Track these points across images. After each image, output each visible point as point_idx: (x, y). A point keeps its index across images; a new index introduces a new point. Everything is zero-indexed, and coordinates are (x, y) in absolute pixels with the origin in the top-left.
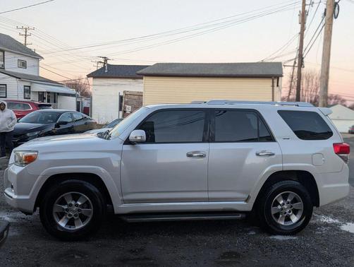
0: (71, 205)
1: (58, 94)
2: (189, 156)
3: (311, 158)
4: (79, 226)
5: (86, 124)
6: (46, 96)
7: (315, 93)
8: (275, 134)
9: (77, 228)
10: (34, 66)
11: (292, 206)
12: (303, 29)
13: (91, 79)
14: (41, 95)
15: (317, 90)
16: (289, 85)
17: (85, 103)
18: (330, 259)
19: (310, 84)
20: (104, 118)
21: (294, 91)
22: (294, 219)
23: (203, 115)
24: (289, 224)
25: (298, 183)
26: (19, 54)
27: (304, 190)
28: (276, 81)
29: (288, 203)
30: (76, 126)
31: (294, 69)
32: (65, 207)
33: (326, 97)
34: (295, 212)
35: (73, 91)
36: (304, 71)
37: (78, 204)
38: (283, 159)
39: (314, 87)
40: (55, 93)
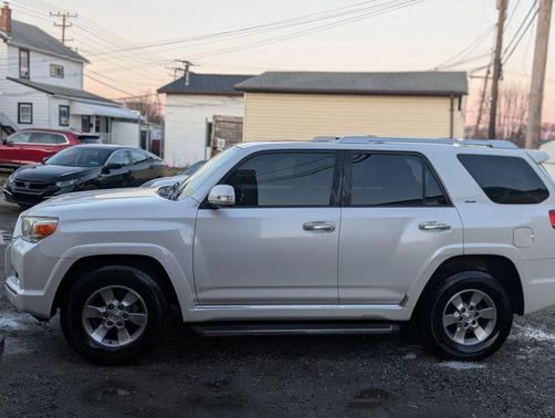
0: (111, 307)
1: (113, 119)
2: (307, 228)
3: (511, 234)
4: (126, 340)
5: (151, 168)
6: (93, 121)
7: (519, 122)
8: (452, 193)
9: (122, 344)
10: (75, 74)
11: (477, 314)
12: (502, 17)
13: (163, 97)
14: (86, 121)
15: (523, 115)
16: (478, 107)
17: (155, 134)
18: (541, 405)
19: (512, 106)
20: (183, 158)
21: (486, 117)
22: (481, 334)
23: (331, 161)
24: (472, 342)
25: (489, 276)
26: (52, 55)
27: (498, 288)
28: (456, 101)
29: (472, 308)
30: (135, 172)
31: (486, 82)
32: (103, 310)
33: (538, 129)
34: (483, 323)
35: (136, 114)
36: (502, 85)
37: (123, 306)
38: (465, 235)
39: (519, 111)
40: (107, 118)
